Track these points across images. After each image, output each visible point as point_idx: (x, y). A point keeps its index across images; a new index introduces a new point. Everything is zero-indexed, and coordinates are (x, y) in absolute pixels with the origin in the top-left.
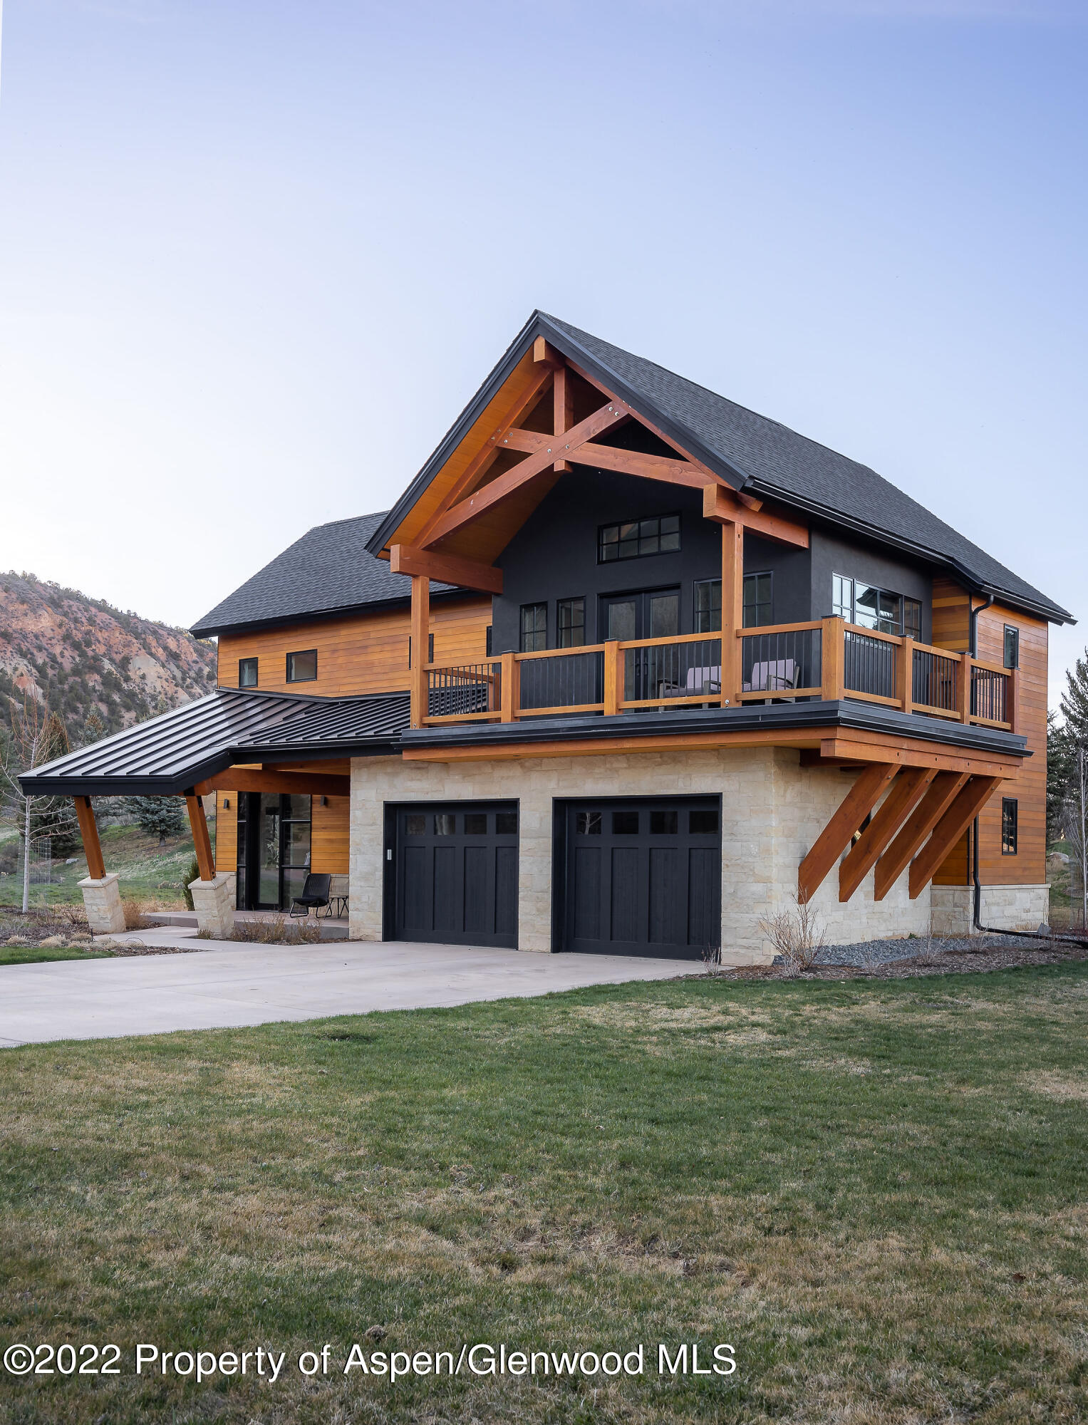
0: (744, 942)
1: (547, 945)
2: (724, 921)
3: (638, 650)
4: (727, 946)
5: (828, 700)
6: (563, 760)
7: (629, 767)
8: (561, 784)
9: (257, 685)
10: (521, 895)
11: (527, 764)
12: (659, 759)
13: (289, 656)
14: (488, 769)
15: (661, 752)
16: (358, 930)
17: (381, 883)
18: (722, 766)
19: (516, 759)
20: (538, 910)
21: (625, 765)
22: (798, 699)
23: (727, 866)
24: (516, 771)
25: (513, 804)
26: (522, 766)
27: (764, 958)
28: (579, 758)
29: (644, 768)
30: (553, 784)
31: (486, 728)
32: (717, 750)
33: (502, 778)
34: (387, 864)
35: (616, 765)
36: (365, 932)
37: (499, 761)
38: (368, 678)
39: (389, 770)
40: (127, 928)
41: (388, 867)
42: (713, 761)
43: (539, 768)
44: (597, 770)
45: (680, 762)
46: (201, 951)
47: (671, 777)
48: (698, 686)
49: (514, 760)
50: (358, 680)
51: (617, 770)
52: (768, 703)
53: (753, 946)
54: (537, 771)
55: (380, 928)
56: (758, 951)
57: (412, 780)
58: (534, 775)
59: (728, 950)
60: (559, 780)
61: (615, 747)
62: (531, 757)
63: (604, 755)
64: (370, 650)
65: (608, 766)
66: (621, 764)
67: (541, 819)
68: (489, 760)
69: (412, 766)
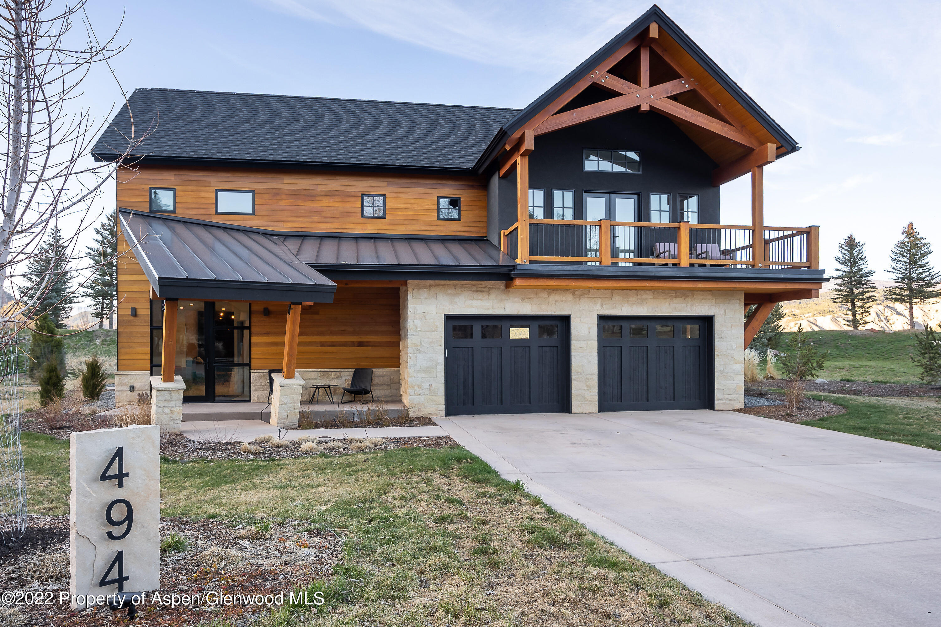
0: (729, 397)
1: (596, 409)
2: (717, 386)
4: (718, 400)
6: (606, 291)
7: (654, 298)
8: (604, 306)
9: (176, 211)
10: (573, 377)
11: (576, 293)
12: (674, 294)
13: (218, 193)
14: (545, 295)
15: (675, 290)
16: (419, 410)
17: (443, 374)
18: (714, 300)
19: (566, 290)
20: (588, 386)
21: (651, 297)
23: (718, 355)
24: (569, 297)
25: (566, 320)
26: (574, 294)
27: (740, 404)
28: (617, 291)
29: (664, 299)
30: (598, 306)
32: (710, 290)
33: (556, 301)
34: (445, 360)
35: (644, 297)
36: (425, 411)
37: (555, 290)
38: (316, 219)
39: (450, 291)
42: (710, 297)
43: (586, 296)
44: (631, 299)
45: (688, 296)
47: (683, 305)
49: (567, 290)
50: (306, 220)
51: (646, 299)
53: (735, 399)
55: (443, 407)
56: (737, 401)
57: (474, 299)
58: (583, 300)
59: (720, 402)
60: (602, 305)
62: (579, 288)
63: (636, 290)
65: (639, 296)
66: (648, 295)
67: (589, 329)
68: (545, 289)
69: (473, 289)
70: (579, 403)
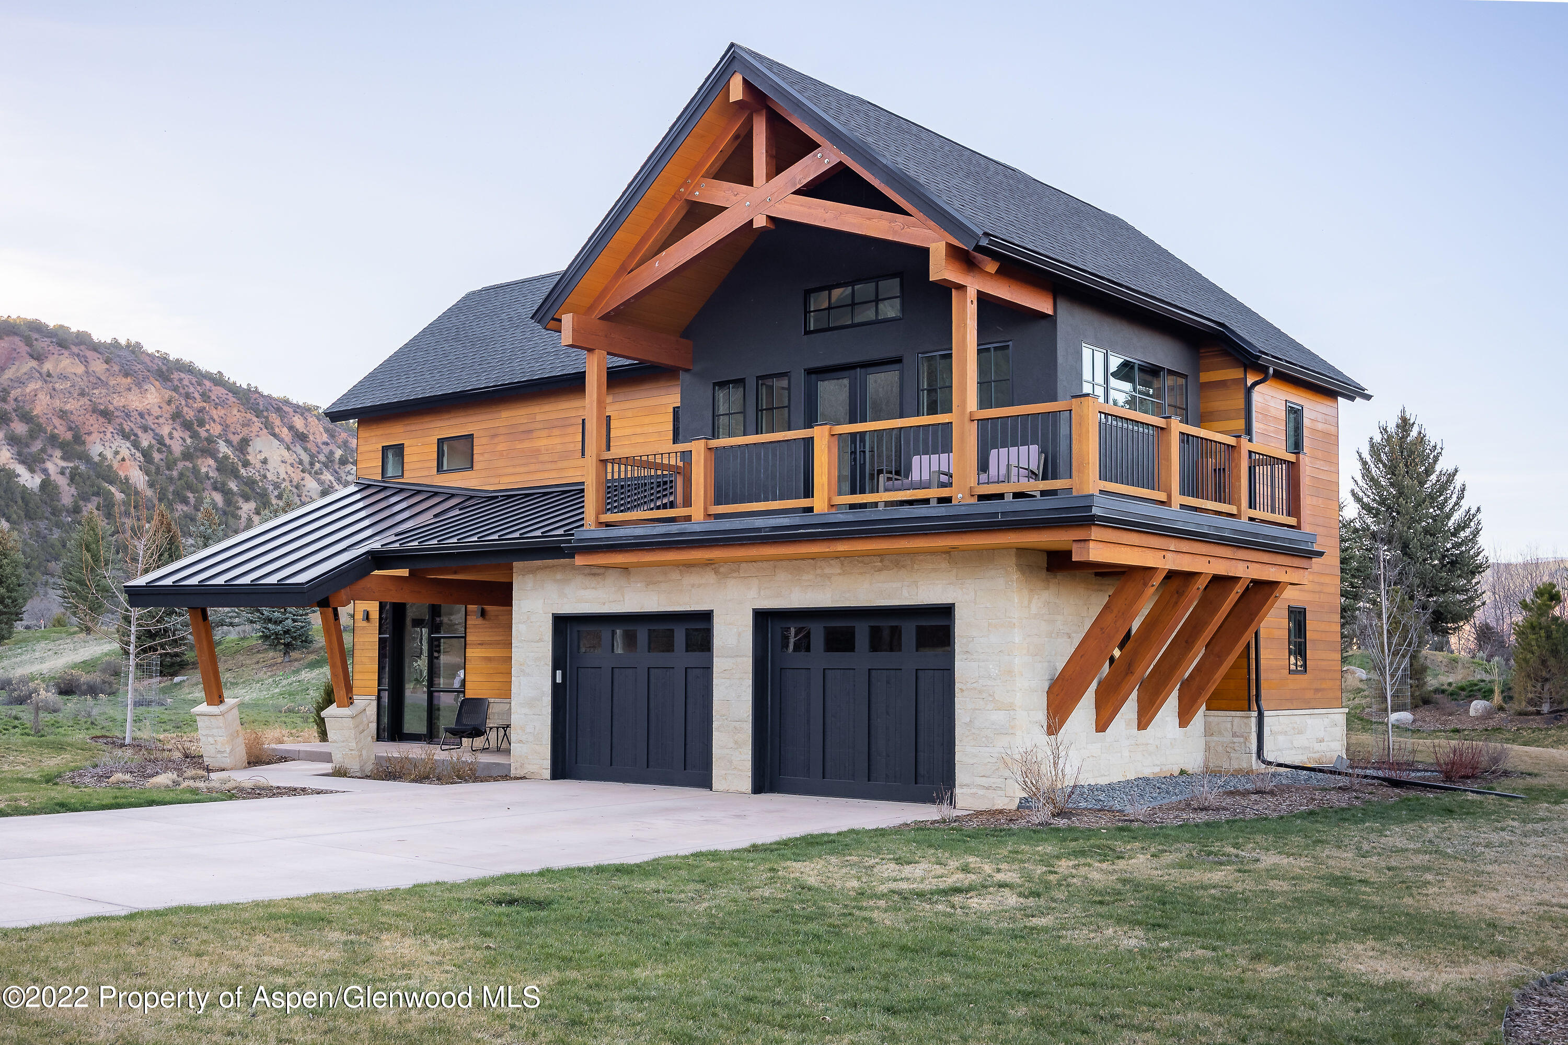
0: (983, 781)
1: (746, 784)
2: (960, 756)
3: (853, 435)
4: (962, 786)
5: (1081, 494)
6: (765, 565)
7: (843, 574)
8: (762, 593)
9: (402, 476)
10: (715, 725)
11: (722, 570)
12: (880, 564)
13: (441, 442)
14: (675, 575)
15: (881, 555)
16: (522, 766)
17: (549, 710)
18: (954, 572)
19: (708, 564)
20: (736, 742)
21: (839, 571)
22: (1044, 493)
23: (962, 690)
24: (709, 577)
25: (706, 617)
26: (717, 572)
27: (1007, 800)
28: (784, 563)
29: (861, 574)
30: (752, 594)
31: (674, 528)
32: (948, 553)
33: (693, 586)
34: (555, 686)
35: (827, 571)
36: (529, 768)
37: (689, 566)
38: (532, 468)
39: (559, 576)
40: (249, 763)
41: (557, 691)
42: (944, 565)
43: (734, 575)
44: (805, 577)
45: (904, 566)
46: (337, 792)
47: (895, 585)
48: (926, 477)
49: (707, 565)
50: (522, 470)
51: (829, 577)
52: (1009, 498)
53: (994, 786)
54: (735, 578)
55: (547, 764)
56: (1000, 793)
57: (586, 588)
58: (731, 583)
59: (965, 790)
60: (760, 588)
61: (827, 550)
62: (726, 561)
63: (813, 559)
64: (535, 434)
65: (818, 572)
66: (834, 569)
67: (739, 634)
68: (677, 565)
69: (586, 572)
70: (724, 772)
